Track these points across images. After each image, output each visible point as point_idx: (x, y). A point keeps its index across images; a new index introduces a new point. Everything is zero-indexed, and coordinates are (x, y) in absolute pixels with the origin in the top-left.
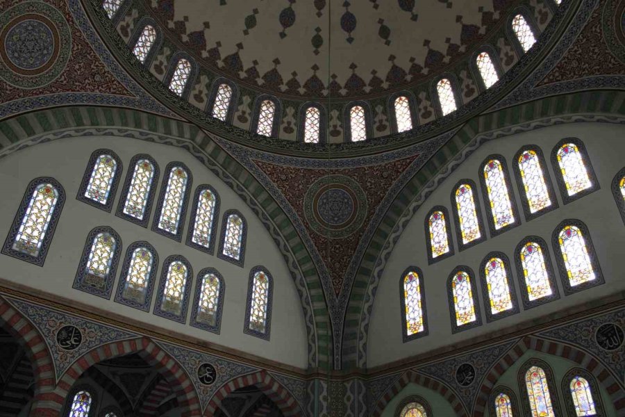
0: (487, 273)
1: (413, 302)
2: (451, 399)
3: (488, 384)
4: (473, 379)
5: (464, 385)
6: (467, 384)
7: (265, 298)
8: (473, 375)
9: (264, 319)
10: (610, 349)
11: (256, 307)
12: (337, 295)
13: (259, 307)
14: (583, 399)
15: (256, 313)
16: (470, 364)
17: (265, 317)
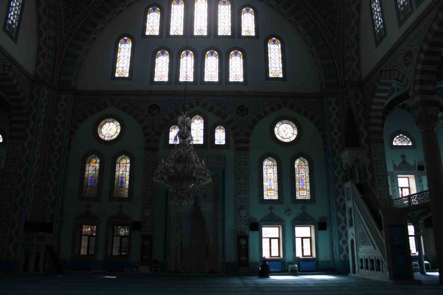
0: (182, 57)
1: (124, 56)
2: (141, 122)
3: (168, 117)
4: (158, 113)
5: (152, 115)
6: (154, 115)
7: (19, 9)
8: (159, 111)
9: (15, 26)
10: (240, 116)
11: (12, 14)
12: (65, 31)
13: (14, 14)
14: (220, 137)
15: (12, 18)
16: (159, 105)
17: (17, 25)
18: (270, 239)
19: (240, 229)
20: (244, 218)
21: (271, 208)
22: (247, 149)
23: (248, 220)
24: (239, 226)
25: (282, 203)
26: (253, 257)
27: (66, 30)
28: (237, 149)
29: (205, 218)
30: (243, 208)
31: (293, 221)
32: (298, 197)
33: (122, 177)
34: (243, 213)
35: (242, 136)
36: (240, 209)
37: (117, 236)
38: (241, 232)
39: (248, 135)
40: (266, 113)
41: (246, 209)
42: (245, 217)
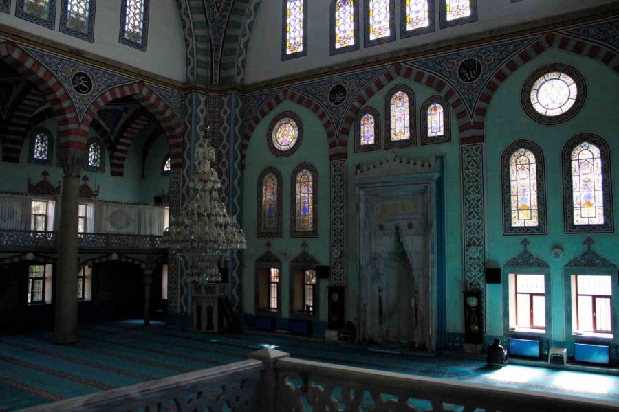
1: (295, 21)
2: (322, 117)
3: (357, 104)
4: (344, 99)
5: (335, 104)
6: (338, 103)
7: (141, 6)
8: (345, 95)
9: (140, 29)
10: (467, 81)
11: (132, 15)
12: (218, 8)
13: (135, 15)
14: (436, 122)
15: (132, 21)
16: (343, 85)
17: (141, 27)
18: (532, 295)
19: (471, 278)
20: (477, 261)
21: (525, 242)
22: (481, 139)
23: (484, 264)
24: (469, 274)
25: (545, 232)
26: (492, 327)
27: (218, 5)
28: (464, 141)
29: (411, 262)
30: (474, 243)
31: (566, 266)
32: (578, 220)
33: (304, 202)
34: (474, 252)
35: (471, 116)
36: (470, 245)
37: (310, 284)
38: (471, 284)
39: (482, 112)
40: (513, 67)
41: (479, 245)
42: (479, 258)
